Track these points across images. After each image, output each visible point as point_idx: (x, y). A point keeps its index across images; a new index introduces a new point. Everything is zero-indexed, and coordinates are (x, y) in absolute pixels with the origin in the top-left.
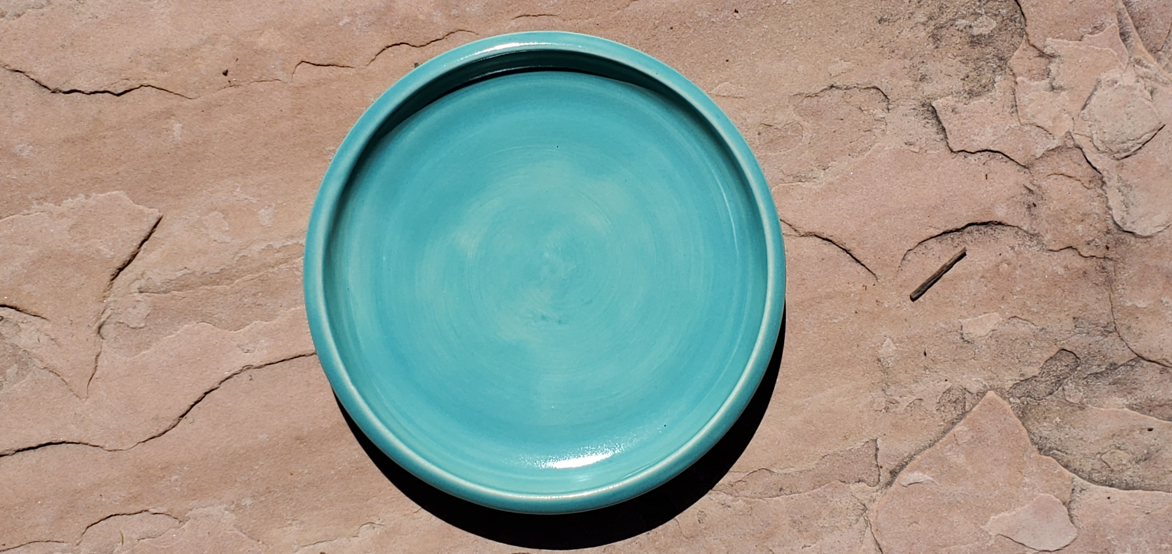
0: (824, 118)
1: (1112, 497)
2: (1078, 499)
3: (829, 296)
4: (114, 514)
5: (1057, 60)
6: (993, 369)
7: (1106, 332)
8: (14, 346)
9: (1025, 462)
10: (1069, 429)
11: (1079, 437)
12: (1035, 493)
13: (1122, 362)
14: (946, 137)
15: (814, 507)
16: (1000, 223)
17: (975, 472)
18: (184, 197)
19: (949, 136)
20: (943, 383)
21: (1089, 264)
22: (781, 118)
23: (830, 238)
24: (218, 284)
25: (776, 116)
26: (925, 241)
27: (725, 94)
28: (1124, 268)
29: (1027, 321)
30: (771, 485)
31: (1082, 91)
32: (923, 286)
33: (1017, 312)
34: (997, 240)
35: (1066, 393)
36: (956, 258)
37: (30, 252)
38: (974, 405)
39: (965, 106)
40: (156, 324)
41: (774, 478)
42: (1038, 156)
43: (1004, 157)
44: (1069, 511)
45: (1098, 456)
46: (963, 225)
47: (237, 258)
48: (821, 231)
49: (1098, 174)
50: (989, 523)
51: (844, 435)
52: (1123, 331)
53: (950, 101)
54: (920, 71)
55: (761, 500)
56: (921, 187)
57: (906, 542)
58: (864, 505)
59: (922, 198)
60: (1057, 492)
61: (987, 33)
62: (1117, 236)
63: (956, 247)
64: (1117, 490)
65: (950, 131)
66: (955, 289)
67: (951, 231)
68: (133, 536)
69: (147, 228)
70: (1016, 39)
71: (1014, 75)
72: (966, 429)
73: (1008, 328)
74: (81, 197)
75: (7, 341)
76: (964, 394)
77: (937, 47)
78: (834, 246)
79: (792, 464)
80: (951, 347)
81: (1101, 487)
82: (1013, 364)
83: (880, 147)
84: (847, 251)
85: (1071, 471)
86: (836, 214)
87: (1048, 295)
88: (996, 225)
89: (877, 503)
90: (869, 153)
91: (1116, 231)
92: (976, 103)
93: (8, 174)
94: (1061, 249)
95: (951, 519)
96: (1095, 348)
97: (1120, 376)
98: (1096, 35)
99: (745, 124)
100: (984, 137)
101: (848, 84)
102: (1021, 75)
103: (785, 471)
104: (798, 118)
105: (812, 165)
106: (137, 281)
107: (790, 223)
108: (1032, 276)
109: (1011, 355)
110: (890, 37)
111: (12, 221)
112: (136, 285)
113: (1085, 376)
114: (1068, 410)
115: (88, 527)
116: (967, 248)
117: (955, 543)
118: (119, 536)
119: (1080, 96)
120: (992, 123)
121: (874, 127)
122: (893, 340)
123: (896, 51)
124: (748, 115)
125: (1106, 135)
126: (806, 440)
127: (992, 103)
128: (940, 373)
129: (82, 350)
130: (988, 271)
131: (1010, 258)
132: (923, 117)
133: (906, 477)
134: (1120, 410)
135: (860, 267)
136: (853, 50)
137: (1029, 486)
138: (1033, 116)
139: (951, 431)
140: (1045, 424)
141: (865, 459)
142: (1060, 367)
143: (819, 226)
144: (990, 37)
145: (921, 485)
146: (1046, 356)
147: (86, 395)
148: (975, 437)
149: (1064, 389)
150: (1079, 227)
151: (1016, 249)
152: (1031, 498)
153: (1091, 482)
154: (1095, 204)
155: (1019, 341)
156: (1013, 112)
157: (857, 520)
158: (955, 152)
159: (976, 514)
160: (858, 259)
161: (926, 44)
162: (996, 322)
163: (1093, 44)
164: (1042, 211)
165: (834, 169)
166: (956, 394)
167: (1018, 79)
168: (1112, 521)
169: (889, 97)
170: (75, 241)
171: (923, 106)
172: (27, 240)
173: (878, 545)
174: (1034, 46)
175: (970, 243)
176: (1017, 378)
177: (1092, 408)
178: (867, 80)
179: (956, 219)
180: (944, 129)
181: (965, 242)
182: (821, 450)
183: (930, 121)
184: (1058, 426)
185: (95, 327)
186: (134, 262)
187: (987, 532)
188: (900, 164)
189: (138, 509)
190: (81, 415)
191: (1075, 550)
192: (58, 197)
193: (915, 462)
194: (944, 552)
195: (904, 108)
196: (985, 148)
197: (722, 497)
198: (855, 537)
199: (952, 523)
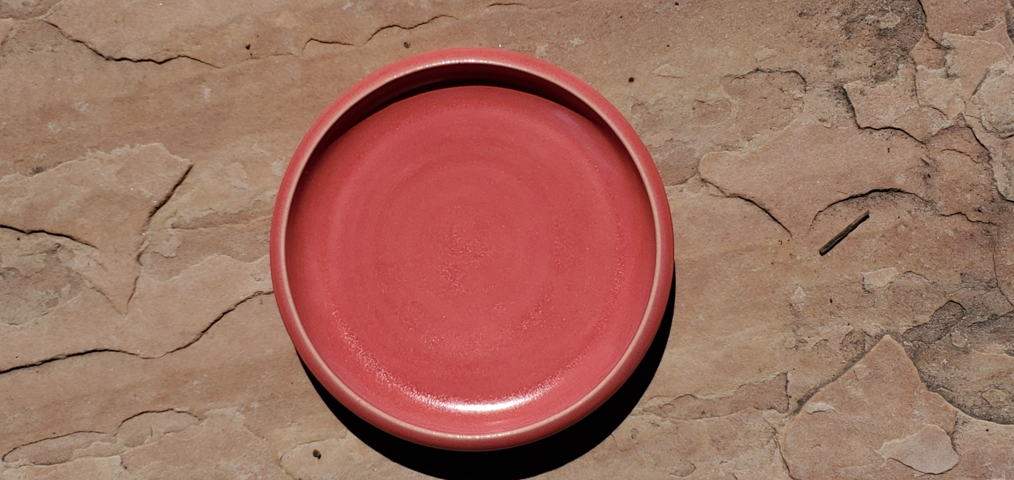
0: (750, 96)
1: (990, 429)
2: (960, 430)
3: (749, 249)
4: (145, 411)
5: (952, 52)
6: (890, 316)
7: (989, 288)
8: (69, 269)
9: (915, 397)
10: (955, 369)
11: (962, 377)
12: (923, 424)
13: (1002, 314)
14: (855, 116)
15: (731, 429)
16: (899, 191)
17: (872, 404)
18: (211, 149)
19: (857, 115)
20: (846, 327)
21: (975, 228)
22: (713, 96)
23: (752, 199)
24: (237, 223)
25: (709, 94)
26: (834, 204)
27: (665, 74)
28: (1006, 232)
29: (921, 275)
30: (695, 409)
31: (973, 78)
32: (831, 242)
33: (912, 268)
34: (896, 205)
35: (953, 338)
36: (860, 219)
37: (85, 191)
38: (872, 347)
39: (872, 89)
40: (185, 255)
41: (698, 403)
42: (934, 134)
43: (904, 134)
44: (952, 440)
45: (979, 394)
46: (867, 191)
47: (253, 202)
48: (744, 193)
49: (986, 150)
50: (882, 448)
51: (758, 368)
52: (1004, 286)
53: (859, 84)
54: (834, 59)
55: (686, 421)
56: (832, 157)
57: (809, 461)
58: (774, 429)
59: (832, 168)
60: (942, 424)
61: (892, 27)
62: (1002, 204)
63: (861, 210)
64: (995, 424)
65: (858, 110)
66: (858, 246)
67: (857, 197)
68: (160, 430)
69: (180, 174)
70: (917, 33)
71: (915, 63)
72: (865, 366)
73: (903, 281)
74: (127, 147)
75: (63, 264)
76: (864, 336)
77: (849, 38)
78: (755, 205)
79: (713, 392)
80: (853, 296)
81: (980, 421)
82: (907, 312)
83: (797, 122)
84: (766, 211)
85: (955, 406)
86: (758, 179)
87: (939, 254)
88: (896, 192)
89: (786, 427)
90: (787, 127)
91: (1000, 200)
92: (881, 87)
93: (68, 126)
94: (952, 215)
95: (849, 444)
96: (978, 300)
97: (1000, 326)
98: (986, 31)
99: (681, 100)
100: (887, 116)
101: (772, 68)
102: (921, 63)
103: (707, 397)
104: (727, 96)
105: (738, 137)
106: (171, 219)
107: (718, 186)
108: (926, 237)
109: (906, 305)
110: (809, 29)
111: (71, 165)
112: (169, 222)
113: (970, 324)
114: (954, 354)
115: (124, 421)
116: (870, 211)
117: (852, 464)
118: (149, 429)
119: (971, 83)
120: (895, 104)
121: (793, 105)
122: (803, 288)
123: (814, 41)
124: (684, 93)
125: (993, 117)
126: (726, 371)
127: (895, 87)
128: (844, 318)
129: (124, 274)
130: (888, 231)
131: (907, 220)
132: (835, 97)
133: (811, 406)
134: (1000, 355)
135: (777, 225)
136: (776, 39)
137: (918, 417)
138: (930, 99)
139: (852, 368)
140: (934, 365)
141: (777, 389)
142: (947, 316)
143: (742, 188)
144: (895, 30)
145: (824, 414)
146: (936, 306)
147: (126, 311)
148: (872, 374)
149: (951, 335)
150: (968, 196)
151: (913, 213)
152: (920, 427)
153: (972, 416)
154: (982, 176)
155: (912, 292)
156: (913, 96)
157: (768, 442)
158: (862, 129)
159: (871, 440)
160: (776, 218)
161: (839, 35)
162: (893, 276)
163: (984, 39)
164: (936, 181)
165: (757, 140)
166: (858, 336)
167: (918, 67)
168: (989, 450)
169: (806, 80)
170: (121, 183)
171: (836, 88)
172: (82, 181)
173: (786, 463)
174: (933, 39)
175: (873, 207)
176: (911, 325)
177: (975, 353)
178: (787, 65)
179: (861, 186)
180: (853, 109)
181: (868, 206)
182: (738, 381)
183: (841, 101)
184: (945, 367)
185: (135, 255)
186: (169, 203)
187: (880, 456)
188: (814, 138)
189: (166, 408)
190: (121, 328)
191: (957, 474)
192: (108, 147)
193: (819, 393)
194: (842, 471)
195: (819, 90)
196: (888, 125)
197: (652, 417)
198: (765, 455)
199: (850, 446)
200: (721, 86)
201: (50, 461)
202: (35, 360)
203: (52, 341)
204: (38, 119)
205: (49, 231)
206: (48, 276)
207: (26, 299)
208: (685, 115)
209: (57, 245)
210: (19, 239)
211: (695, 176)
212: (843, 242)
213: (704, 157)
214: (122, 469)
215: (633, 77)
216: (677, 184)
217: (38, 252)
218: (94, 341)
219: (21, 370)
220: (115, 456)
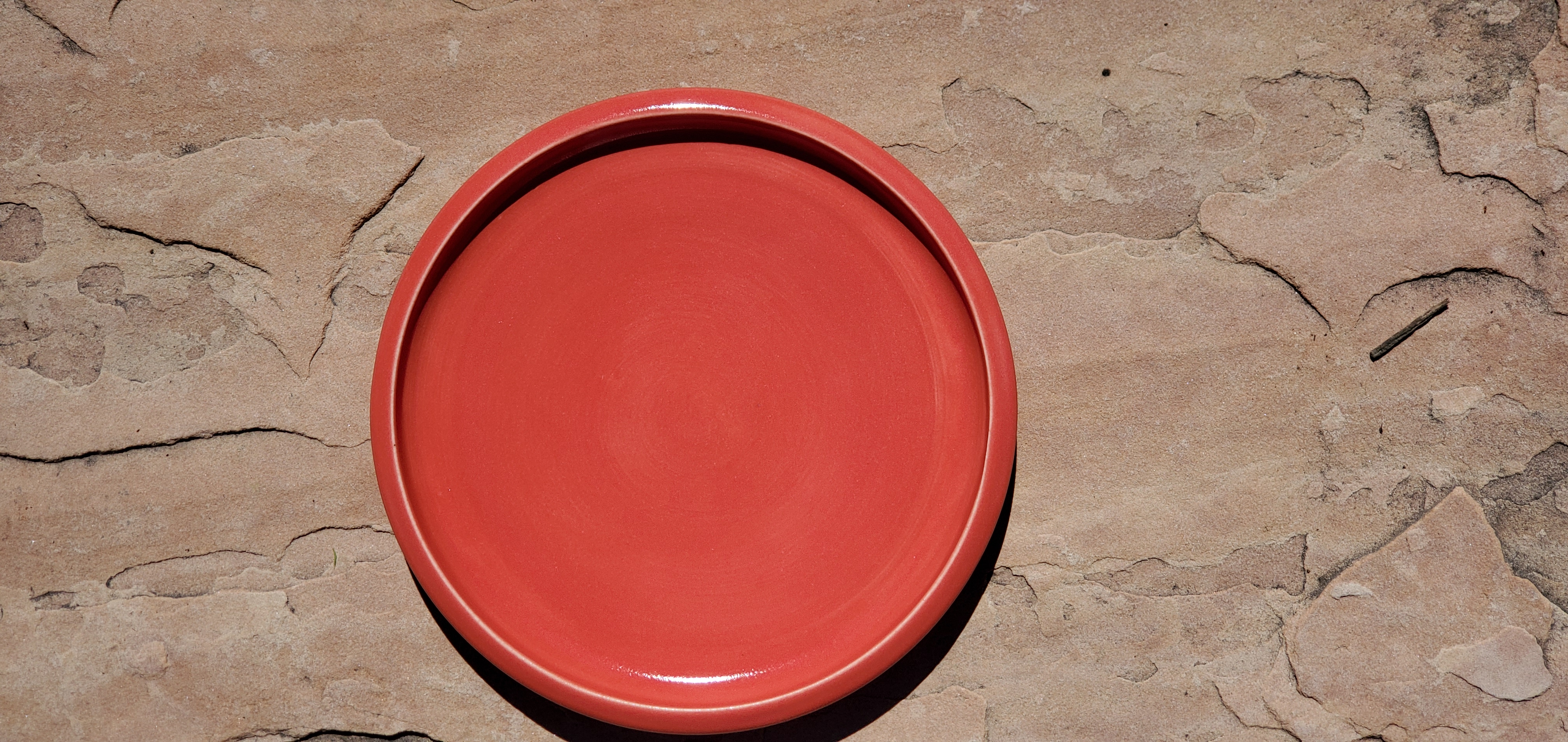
0: (1284, 112)
2: (1557, 638)
3: (1265, 344)
4: (327, 526)
6: (1466, 460)
8: (225, 303)
9: (1494, 583)
10: (1557, 546)
12: (1503, 624)
14: (1439, 154)
15: (1216, 614)
16: (1495, 272)
17: (1428, 589)
18: (454, 135)
19: (1442, 152)
20: (1400, 471)
22: (1228, 106)
23: (1275, 269)
25: (1222, 103)
26: (1396, 285)
27: (1159, 68)
29: (1517, 401)
30: (1163, 581)
32: (1388, 342)
33: (1507, 391)
34: (1489, 293)
35: (1557, 499)
36: (1434, 310)
37: (257, 185)
38: (1436, 504)
39: (1468, 115)
41: (1168, 571)
42: (1555, 189)
43: (1511, 186)
44: (1544, 652)
46: (1448, 270)
48: (1265, 258)
50: (1439, 656)
51: (1264, 526)
53: (1450, 106)
54: (1413, 64)
55: (1147, 598)
56: (1400, 214)
57: (1329, 670)
58: (1281, 618)
59: (1399, 230)
60: (1531, 626)
61: (1506, 22)
63: (1436, 297)
65: (1445, 146)
66: (1428, 351)
67: (1432, 276)
68: (348, 556)
69: (404, 170)
70: (1544, 34)
71: (1536, 80)
72: (1423, 532)
73: (1491, 408)
74: (326, 123)
75: (216, 295)
76: (1425, 487)
77: (1439, 35)
78: (1280, 279)
79: (1193, 557)
80: (1415, 426)
82: (1492, 455)
83: (1352, 157)
84: (1296, 288)
85: (1552, 602)
86: (1286, 238)
87: (1547, 371)
88: (1490, 273)
89: (1298, 616)
90: (1337, 163)
92: (1482, 112)
93: (239, 84)
95: (1390, 647)
99: (1180, 109)
100: (1487, 158)
101: (1320, 71)
102: (1545, 81)
103: (1183, 564)
104: (1250, 109)
105: (1262, 172)
106: (384, 237)
107: (1226, 244)
108: (1530, 344)
109: (1491, 443)
110: (1380, 16)
111: (238, 144)
112: (383, 241)
114: (1557, 522)
115: (294, 539)
116: (1450, 299)
117: (1392, 678)
118: (331, 554)
120: (1501, 140)
121: (1347, 130)
122: (1341, 409)
123: (1386, 35)
124: (1186, 98)
126: (1214, 526)
127: (1502, 115)
128: (1398, 458)
129: (308, 315)
130: (1473, 332)
131: (1504, 317)
132: (1411, 124)
133: (1338, 587)
135: (1310, 310)
136: (1330, 28)
137: (1496, 614)
138: (1555, 136)
139: (1403, 534)
140: (1525, 537)
141: (1289, 559)
142: (1552, 465)
143: (1263, 251)
144: (1510, 27)
145: (1356, 599)
146: (1537, 449)
147: (306, 373)
148: (1433, 544)
149: (1554, 494)
151: (1513, 307)
152: (1497, 630)
155: (1502, 426)
156: (1529, 129)
157: (1270, 637)
158: (1448, 174)
159: (1423, 644)
160: (1309, 300)
161: (1425, 30)
162: (1476, 399)
164: (1553, 261)
165: (1291, 179)
166: (1415, 487)
167: (1541, 87)
169: (1370, 94)
170: (313, 178)
171: (1413, 110)
172: (254, 170)
173: (1293, 670)
175: (1455, 294)
176: (1496, 474)
178: (1344, 69)
179: (1441, 260)
180: (1437, 143)
181: (1448, 291)
182: (1233, 542)
183: (1420, 130)
184: (1542, 541)
185: (327, 289)
186: (384, 212)
187: (1434, 668)
188: (1376, 182)
189: (359, 523)
190: (298, 398)
191: (1547, 703)
192: (297, 120)
193: (1352, 569)
194: (1376, 688)
195: (1388, 110)
196: (1487, 172)
197: (1098, 588)
198: (1264, 657)
199: (1391, 651)
200: (1242, 92)
201: (179, 592)
202: (165, 438)
203: (193, 410)
204: (193, 70)
205: (200, 243)
206: (194, 312)
207: (157, 344)
208: (1184, 133)
209: (209, 266)
210: (152, 252)
211: (1192, 227)
212: (1405, 343)
213: (1208, 199)
214: (288, 612)
215: (1110, 68)
216: (1164, 238)
217: (180, 273)
218: (256, 415)
219: (143, 450)
220: (278, 592)
